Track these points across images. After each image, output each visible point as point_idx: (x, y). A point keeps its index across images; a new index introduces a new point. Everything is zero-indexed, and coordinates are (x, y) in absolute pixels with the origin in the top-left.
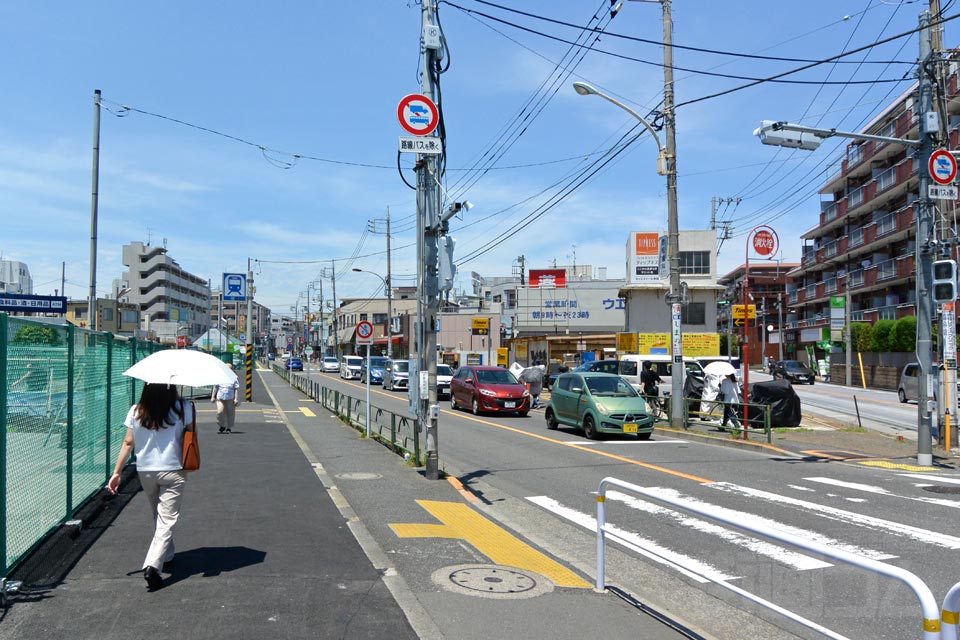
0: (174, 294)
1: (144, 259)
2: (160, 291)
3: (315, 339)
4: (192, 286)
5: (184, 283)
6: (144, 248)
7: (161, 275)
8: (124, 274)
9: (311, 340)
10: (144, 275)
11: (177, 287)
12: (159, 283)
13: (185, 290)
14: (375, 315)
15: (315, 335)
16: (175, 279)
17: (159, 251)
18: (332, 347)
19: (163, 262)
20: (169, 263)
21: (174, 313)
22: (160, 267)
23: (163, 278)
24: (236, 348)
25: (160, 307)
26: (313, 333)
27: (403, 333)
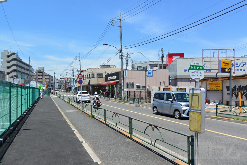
0: (20, 69)
1: (9, 56)
2: (14, 68)
3: (69, 85)
4: (26, 67)
5: (23, 66)
6: (8, 53)
7: (14, 62)
8: (1, 62)
9: (68, 85)
10: (8, 62)
11: (21, 67)
12: (14, 65)
13: (24, 68)
14: (97, 74)
15: (69, 84)
16: (20, 64)
17: (14, 54)
18: (76, 87)
19: (15, 57)
20: (17, 58)
21: (20, 76)
22: (14, 59)
23: (15, 63)
24: (42, 88)
25: (14, 73)
26: (68, 83)
27: (119, 80)
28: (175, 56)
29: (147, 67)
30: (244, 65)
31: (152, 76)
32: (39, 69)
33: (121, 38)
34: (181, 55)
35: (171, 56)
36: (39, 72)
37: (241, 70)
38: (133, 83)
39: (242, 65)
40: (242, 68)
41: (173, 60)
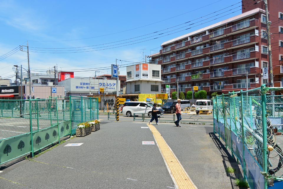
27: (18, 93)
28: (66, 74)
29: (37, 80)
30: (114, 85)
31: (56, 92)
33: (29, 61)
34: (72, 74)
35: (63, 73)
37: (113, 88)
38: (34, 96)
39: (113, 85)
40: (113, 87)
41: (65, 77)
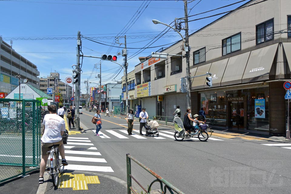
21: (4, 78)
32: (51, 76)
36: (51, 80)
